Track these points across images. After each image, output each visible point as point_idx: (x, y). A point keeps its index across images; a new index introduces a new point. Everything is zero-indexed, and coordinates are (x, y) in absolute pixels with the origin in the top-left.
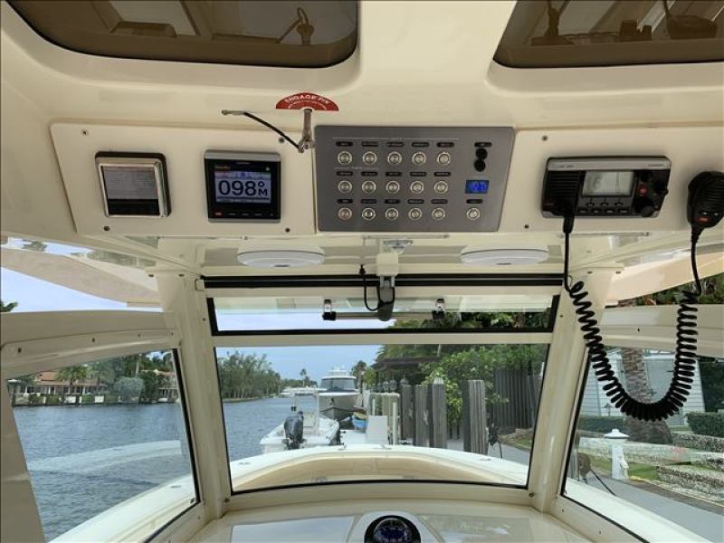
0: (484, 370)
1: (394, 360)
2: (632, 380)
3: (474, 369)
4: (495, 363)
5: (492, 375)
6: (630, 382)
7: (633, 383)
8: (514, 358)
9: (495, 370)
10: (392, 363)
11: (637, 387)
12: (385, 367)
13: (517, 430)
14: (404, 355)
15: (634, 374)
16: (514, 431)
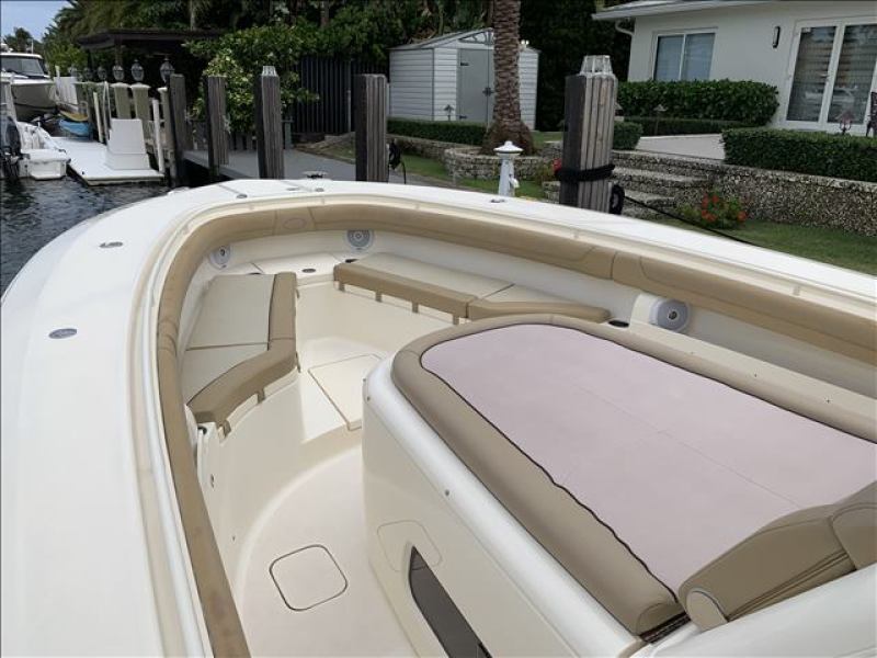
0: (287, 55)
1: (125, 33)
2: (504, 78)
3: (271, 54)
4: (303, 46)
5: (296, 63)
6: (501, 80)
7: (504, 81)
8: (327, 40)
9: (301, 56)
10: (122, 37)
11: (508, 87)
12: (110, 43)
13: (327, 137)
14: (126, 25)
15: (507, 70)
16: (323, 139)
